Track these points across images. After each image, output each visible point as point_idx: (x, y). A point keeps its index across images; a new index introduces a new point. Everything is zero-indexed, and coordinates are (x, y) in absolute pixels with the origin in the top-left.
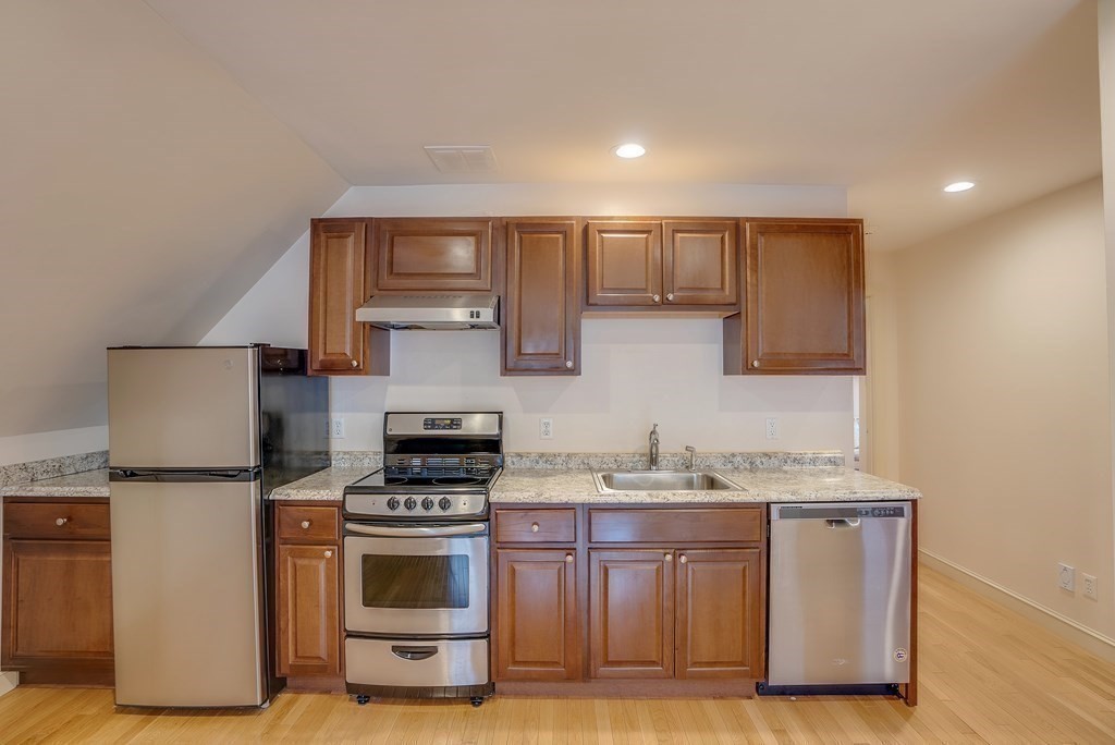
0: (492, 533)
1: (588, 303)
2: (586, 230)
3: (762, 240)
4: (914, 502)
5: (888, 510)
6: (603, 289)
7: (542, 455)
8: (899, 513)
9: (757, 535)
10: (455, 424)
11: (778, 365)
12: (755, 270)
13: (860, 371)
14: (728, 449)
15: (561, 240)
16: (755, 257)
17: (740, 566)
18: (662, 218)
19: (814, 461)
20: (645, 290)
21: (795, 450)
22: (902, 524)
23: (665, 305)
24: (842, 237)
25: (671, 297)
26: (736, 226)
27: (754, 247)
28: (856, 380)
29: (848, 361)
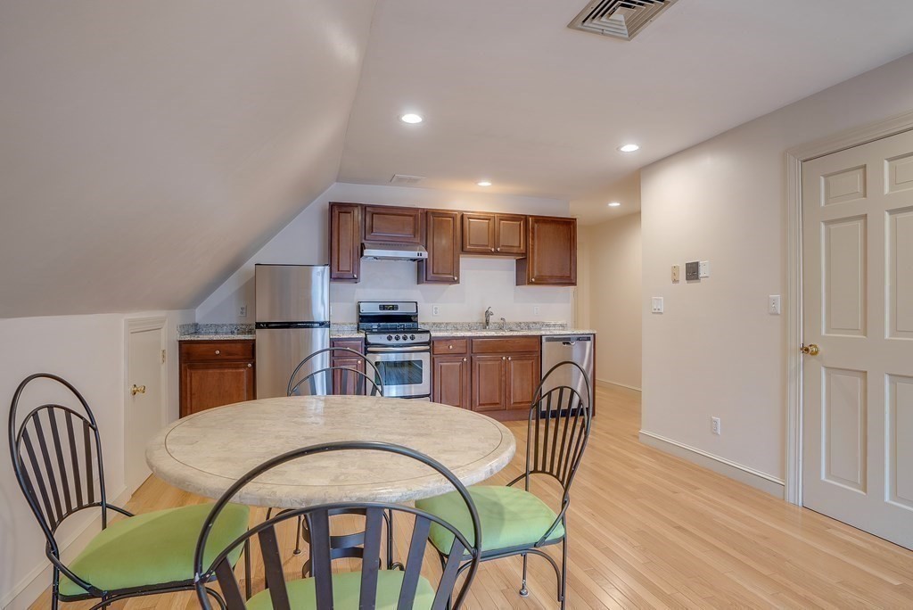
0: (431, 351)
1: (463, 250)
2: (462, 216)
3: (536, 225)
4: (594, 335)
5: (582, 339)
6: (470, 245)
7: (434, 324)
8: (589, 339)
9: (537, 349)
10: (394, 308)
11: (541, 281)
12: (533, 239)
13: (574, 284)
14: (518, 321)
15: (452, 222)
16: (533, 233)
17: (531, 362)
18: (495, 213)
19: (554, 325)
20: (487, 246)
21: (547, 321)
22: (588, 344)
23: (496, 253)
24: (567, 226)
25: (499, 249)
26: (525, 218)
27: (533, 228)
28: (572, 288)
29: (569, 280)
